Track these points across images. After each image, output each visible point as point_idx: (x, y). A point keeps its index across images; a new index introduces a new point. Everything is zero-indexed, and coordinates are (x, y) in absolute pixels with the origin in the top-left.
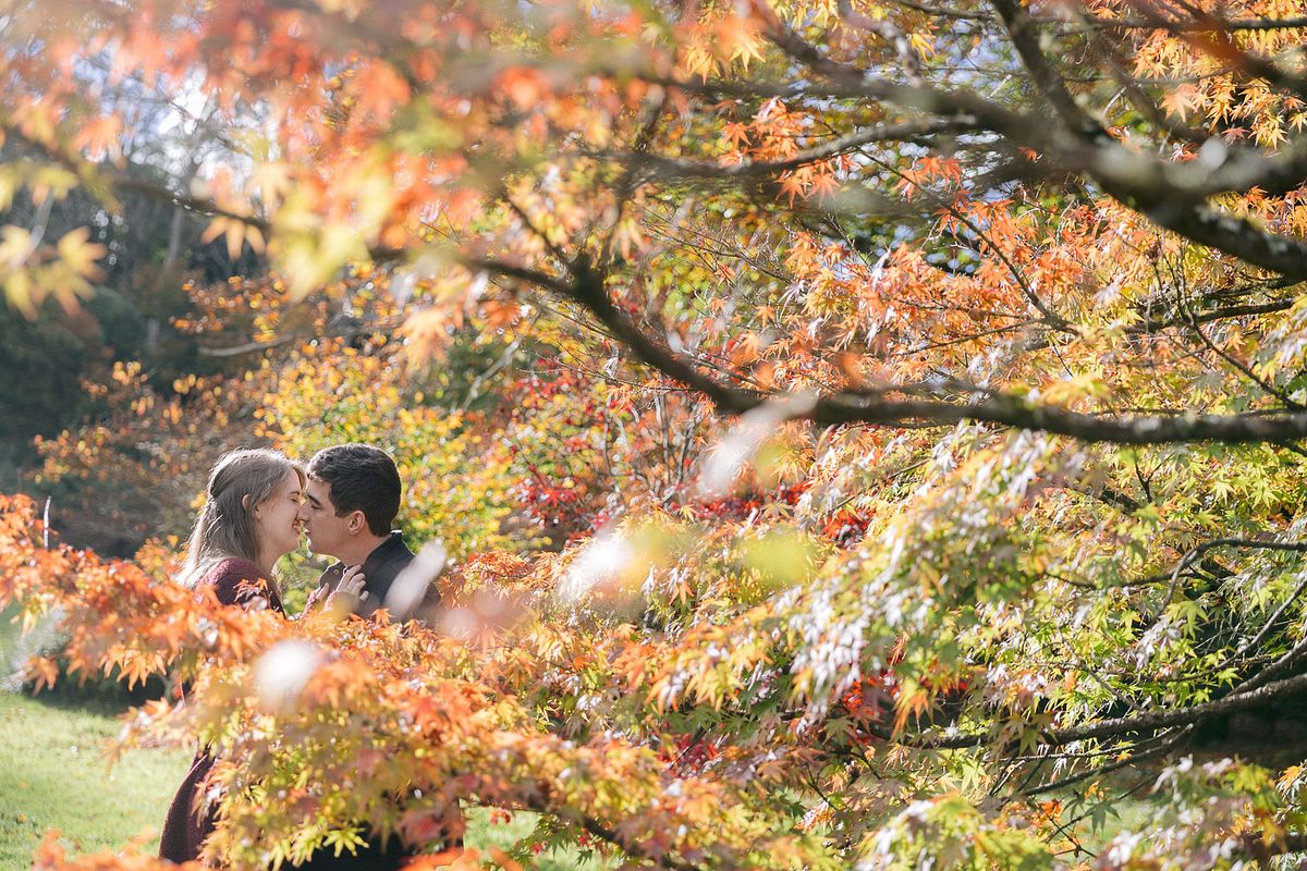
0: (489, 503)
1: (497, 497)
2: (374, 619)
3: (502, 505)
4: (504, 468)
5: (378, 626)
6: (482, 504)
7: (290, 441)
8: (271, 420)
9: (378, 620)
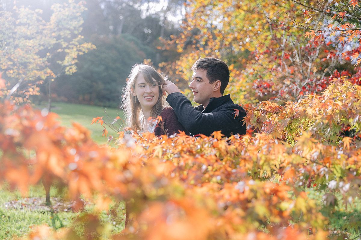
0: (241, 91)
1: (243, 89)
2: (213, 137)
3: (245, 91)
4: (245, 81)
5: (215, 140)
6: (239, 91)
7: (186, 75)
8: (180, 69)
9: (215, 137)
